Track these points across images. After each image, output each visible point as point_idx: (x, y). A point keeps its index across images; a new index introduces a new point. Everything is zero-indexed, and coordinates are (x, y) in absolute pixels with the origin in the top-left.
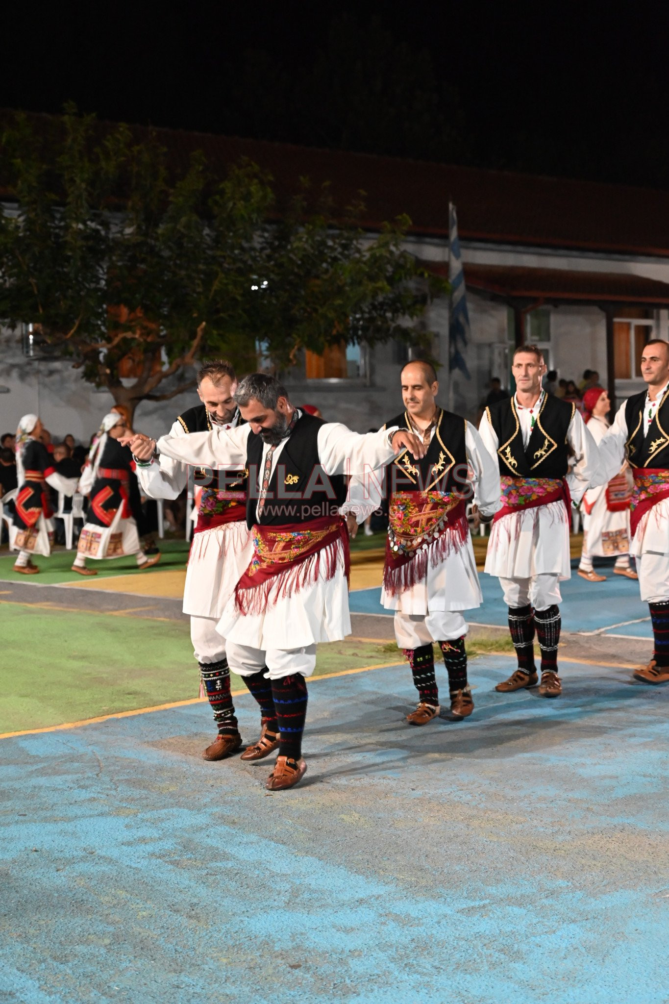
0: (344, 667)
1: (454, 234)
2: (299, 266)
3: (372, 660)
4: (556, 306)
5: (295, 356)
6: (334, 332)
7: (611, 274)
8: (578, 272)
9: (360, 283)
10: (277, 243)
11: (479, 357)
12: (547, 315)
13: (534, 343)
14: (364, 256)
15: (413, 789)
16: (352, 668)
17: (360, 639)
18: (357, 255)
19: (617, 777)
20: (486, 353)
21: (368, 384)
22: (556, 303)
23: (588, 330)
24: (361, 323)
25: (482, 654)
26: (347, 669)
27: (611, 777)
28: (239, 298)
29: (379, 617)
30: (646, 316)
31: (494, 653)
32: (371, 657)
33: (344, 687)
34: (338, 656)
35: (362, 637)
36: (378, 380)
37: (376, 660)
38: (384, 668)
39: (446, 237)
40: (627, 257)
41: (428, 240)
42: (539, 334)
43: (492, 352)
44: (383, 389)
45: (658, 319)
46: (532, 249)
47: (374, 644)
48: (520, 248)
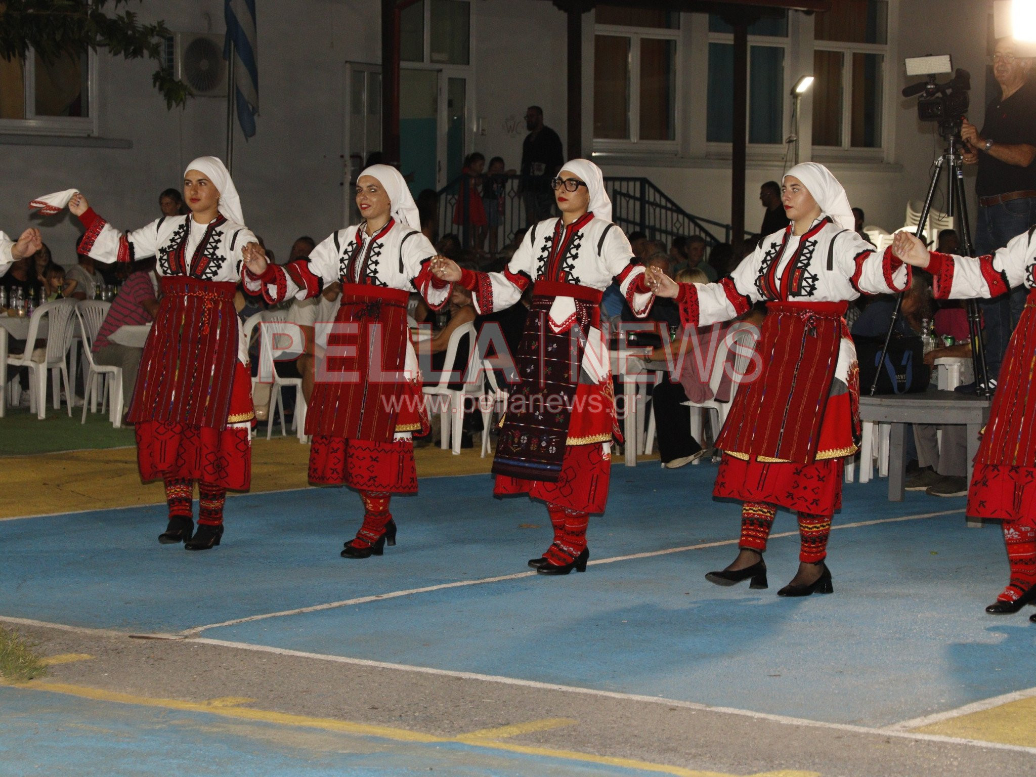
13: (438, 66)
21: (95, 133)
36: (114, 125)
42: (449, 51)
44: (126, 144)
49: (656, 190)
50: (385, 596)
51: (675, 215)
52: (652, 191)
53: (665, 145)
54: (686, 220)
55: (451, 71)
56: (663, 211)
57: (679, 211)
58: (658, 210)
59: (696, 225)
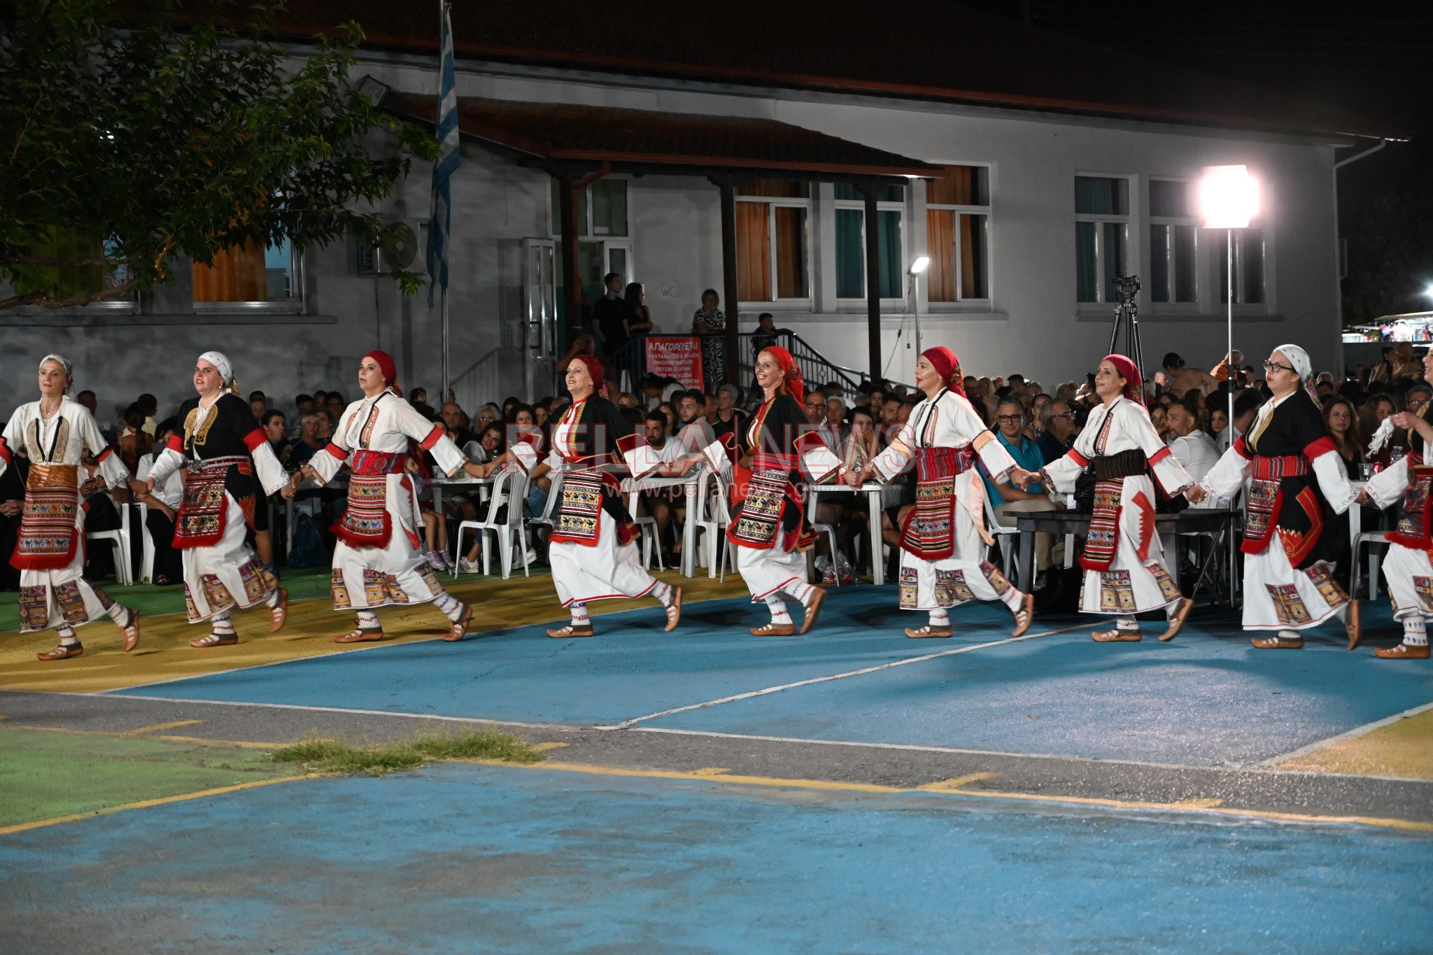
0: (203, 785)
1: (448, 46)
2: (169, 109)
3: (250, 774)
4: (637, 175)
5: (163, 264)
6: (233, 223)
7: (734, 119)
8: (676, 115)
9: (278, 139)
10: (131, 65)
11: (502, 263)
12: (622, 188)
13: (600, 239)
14: (286, 92)
15: (271, 951)
16: (215, 787)
17: (238, 743)
18: (273, 89)
19: (581, 925)
20: (515, 255)
21: (304, 312)
22: (638, 170)
23: (694, 215)
24: (282, 206)
25: (431, 761)
26: (207, 787)
27: (571, 926)
28: (64, 164)
29: (276, 709)
30: (797, 193)
31: (451, 760)
32: (251, 770)
33: (196, 815)
34: (197, 769)
35: (243, 740)
36: (322, 304)
37: (258, 774)
38: (267, 786)
39: (436, 53)
40: (759, 90)
41: (409, 58)
42: (609, 224)
43: (524, 255)
44: (332, 320)
45: (816, 197)
46: (594, 76)
47: (259, 750)
48: (573, 74)
49: (802, 342)
50: (764, 691)
51: (820, 366)
52: (798, 343)
53: (800, 302)
54: (830, 369)
55: (611, 244)
56: (810, 363)
57: (825, 362)
58: (804, 361)
59: (839, 373)
